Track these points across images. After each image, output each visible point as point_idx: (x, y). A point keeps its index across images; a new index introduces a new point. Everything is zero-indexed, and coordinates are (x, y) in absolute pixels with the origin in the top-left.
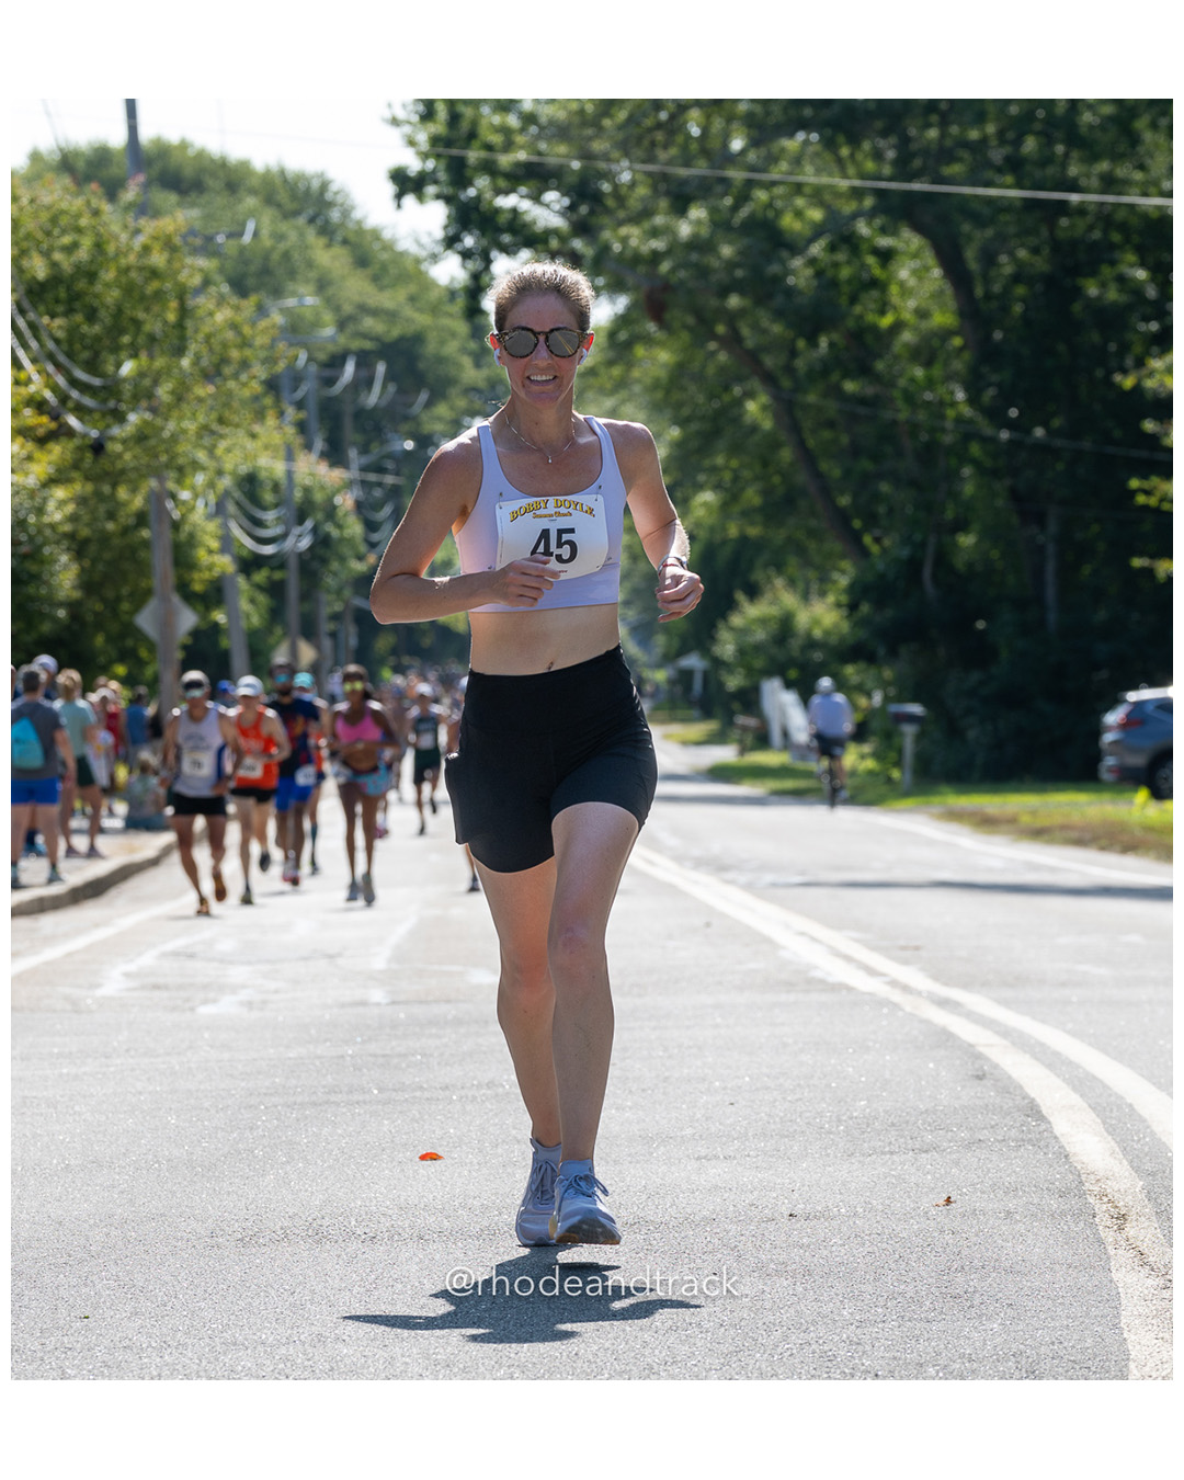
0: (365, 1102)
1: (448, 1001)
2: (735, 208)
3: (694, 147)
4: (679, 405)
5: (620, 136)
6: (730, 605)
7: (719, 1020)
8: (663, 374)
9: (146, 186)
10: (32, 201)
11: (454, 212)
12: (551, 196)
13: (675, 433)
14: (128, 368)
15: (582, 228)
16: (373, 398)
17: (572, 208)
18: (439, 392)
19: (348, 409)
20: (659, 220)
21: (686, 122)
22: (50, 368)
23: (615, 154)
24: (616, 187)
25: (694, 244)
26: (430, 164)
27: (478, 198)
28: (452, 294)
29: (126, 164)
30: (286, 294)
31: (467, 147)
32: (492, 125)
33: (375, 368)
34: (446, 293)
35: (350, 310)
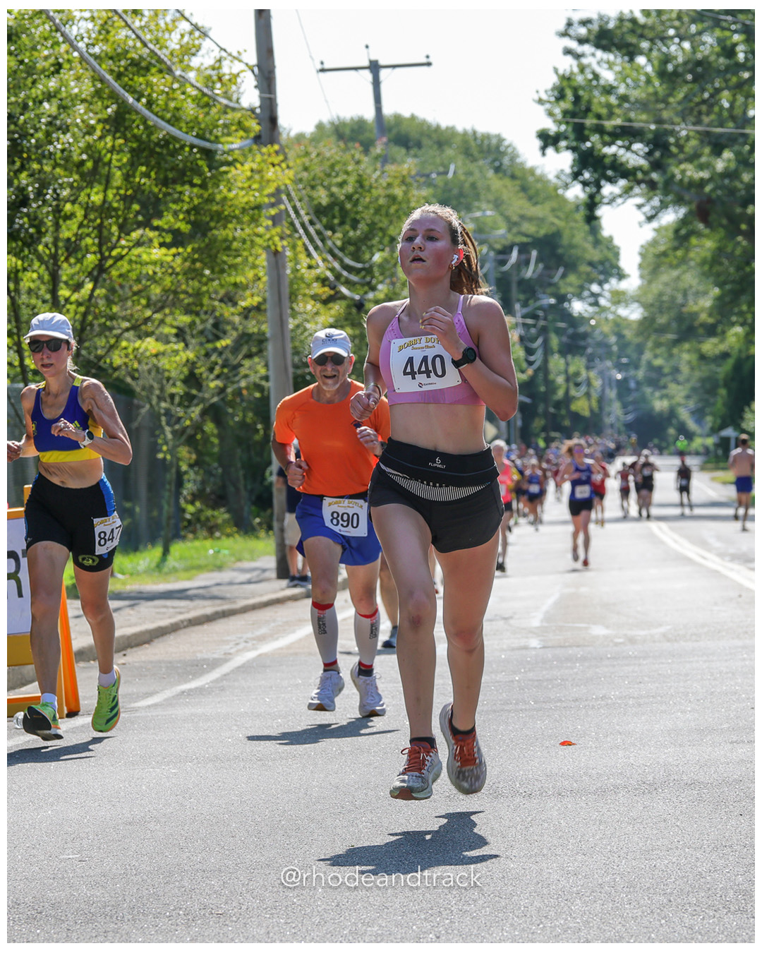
0: (526, 710)
1: (578, 646)
3: (725, 114)
4: (718, 275)
5: (680, 108)
7: (745, 656)
8: (709, 255)
9: (386, 144)
10: (318, 155)
11: (577, 157)
12: (637, 146)
13: (716, 291)
14: (377, 257)
15: (657, 166)
16: (529, 273)
17: (649, 154)
18: (571, 266)
19: (515, 279)
21: (720, 100)
22: (330, 258)
23: (677, 120)
24: (678, 140)
25: (727, 174)
26: (563, 128)
27: (592, 148)
28: (577, 208)
29: (375, 131)
30: (474, 209)
31: (585, 117)
32: (600, 103)
33: (530, 254)
34: (573, 207)
35: (515, 218)
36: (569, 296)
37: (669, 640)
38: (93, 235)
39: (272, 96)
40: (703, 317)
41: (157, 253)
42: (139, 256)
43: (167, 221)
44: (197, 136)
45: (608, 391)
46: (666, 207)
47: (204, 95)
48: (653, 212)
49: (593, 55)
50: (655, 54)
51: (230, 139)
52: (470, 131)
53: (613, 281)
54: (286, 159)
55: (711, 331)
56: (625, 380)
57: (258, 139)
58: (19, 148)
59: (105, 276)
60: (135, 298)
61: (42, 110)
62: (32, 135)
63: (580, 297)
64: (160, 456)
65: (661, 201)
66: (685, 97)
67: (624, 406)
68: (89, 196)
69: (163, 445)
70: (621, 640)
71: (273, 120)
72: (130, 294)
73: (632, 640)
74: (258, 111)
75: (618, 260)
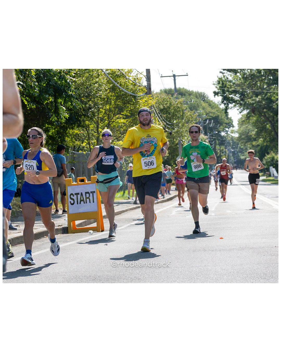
1: (224, 215)
2: (265, 96)
3: (259, 87)
4: (257, 126)
5: (247, 86)
6: (265, 156)
8: (255, 121)
9: (177, 94)
10: (160, 97)
11: (223, 97)
12: (237, 95)
13: (256, 130)
14: (175, 122)
15: (242, 100)
16: (211, 126)
17: (240, 97)
18: (221, 124)
19: (208, 127)
20: (254, 98)
21: (257, 84)
22: (164, 122)
23: (247, 89)
24: (247, 93)
25: (259, 102)
27: (227, 95)
28: (223, 110)
29: (174, 91)
30: (198, 110)
31: (225, 88)
32: (228, 85)
33: (212, 121)
34: (222, 110)
35: (208, 112)
36: (221, 131)
37: (245, 214)
38: (107, 116)
39: (150, 83)
40: (253, 136)
41: (122, 121)
42: (118, 121)
43: (125, 113)
44: (132, 93)
45: (230, 154)
46: (244, 110)
47: (134, 82)
48: (241, 111)
49: (227, 73)
50: (242, 73)
51: (140, 93)
52: (197, 92)
53: (231, 128)
54: (153, 98)
55: (255, 140)
56: (234, 152)
57: (146, 93)
58: (90, 95)
59: (109, 126)
60: (117, 131)
61: (95, 86)
62: (92, 92)
63: (223, 131)
64: (123, 169)
65: (243, 108)
66: (249, 83)
67: (234, 158)
68: (106, 107)
69: (124, 167)
70: (234, 214)
71: (150, 89)
72: (116, 130)
73: (237, 214)
74: (146, 86)
75: (233, 123)
